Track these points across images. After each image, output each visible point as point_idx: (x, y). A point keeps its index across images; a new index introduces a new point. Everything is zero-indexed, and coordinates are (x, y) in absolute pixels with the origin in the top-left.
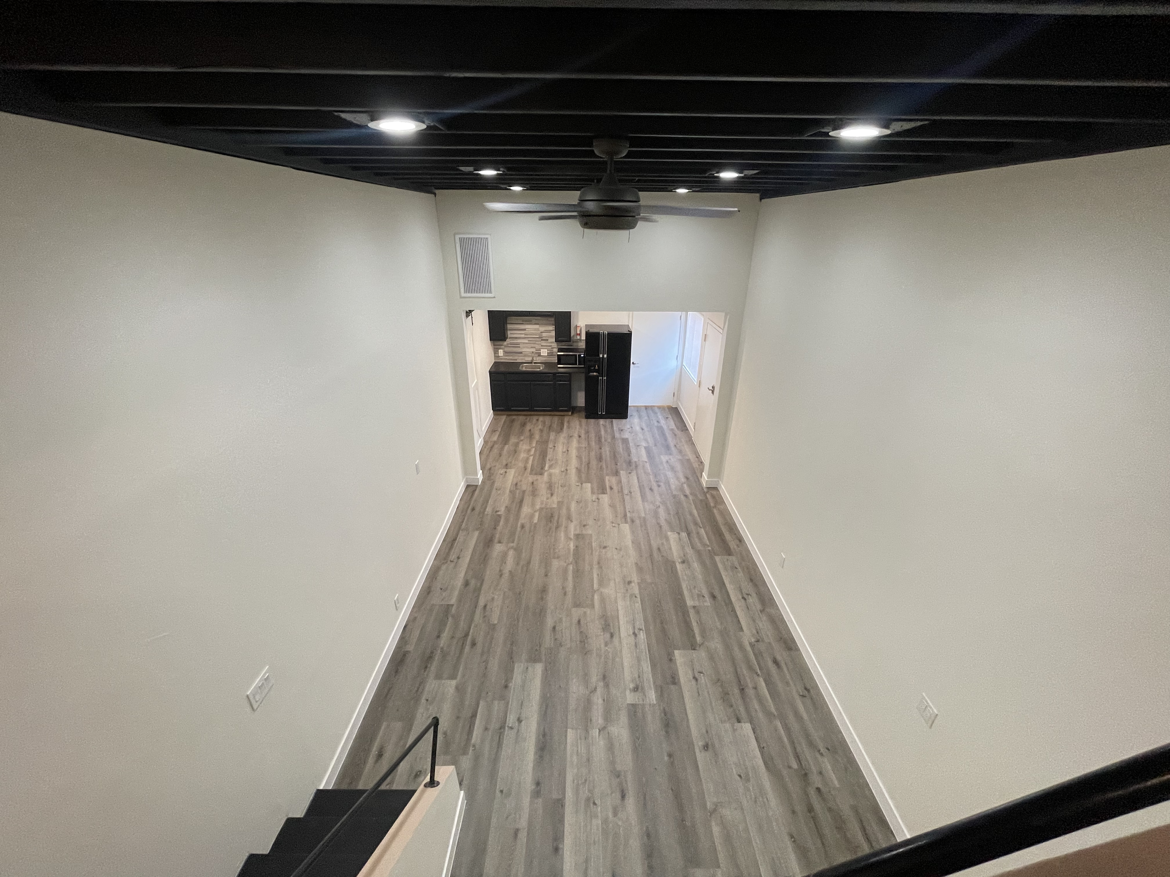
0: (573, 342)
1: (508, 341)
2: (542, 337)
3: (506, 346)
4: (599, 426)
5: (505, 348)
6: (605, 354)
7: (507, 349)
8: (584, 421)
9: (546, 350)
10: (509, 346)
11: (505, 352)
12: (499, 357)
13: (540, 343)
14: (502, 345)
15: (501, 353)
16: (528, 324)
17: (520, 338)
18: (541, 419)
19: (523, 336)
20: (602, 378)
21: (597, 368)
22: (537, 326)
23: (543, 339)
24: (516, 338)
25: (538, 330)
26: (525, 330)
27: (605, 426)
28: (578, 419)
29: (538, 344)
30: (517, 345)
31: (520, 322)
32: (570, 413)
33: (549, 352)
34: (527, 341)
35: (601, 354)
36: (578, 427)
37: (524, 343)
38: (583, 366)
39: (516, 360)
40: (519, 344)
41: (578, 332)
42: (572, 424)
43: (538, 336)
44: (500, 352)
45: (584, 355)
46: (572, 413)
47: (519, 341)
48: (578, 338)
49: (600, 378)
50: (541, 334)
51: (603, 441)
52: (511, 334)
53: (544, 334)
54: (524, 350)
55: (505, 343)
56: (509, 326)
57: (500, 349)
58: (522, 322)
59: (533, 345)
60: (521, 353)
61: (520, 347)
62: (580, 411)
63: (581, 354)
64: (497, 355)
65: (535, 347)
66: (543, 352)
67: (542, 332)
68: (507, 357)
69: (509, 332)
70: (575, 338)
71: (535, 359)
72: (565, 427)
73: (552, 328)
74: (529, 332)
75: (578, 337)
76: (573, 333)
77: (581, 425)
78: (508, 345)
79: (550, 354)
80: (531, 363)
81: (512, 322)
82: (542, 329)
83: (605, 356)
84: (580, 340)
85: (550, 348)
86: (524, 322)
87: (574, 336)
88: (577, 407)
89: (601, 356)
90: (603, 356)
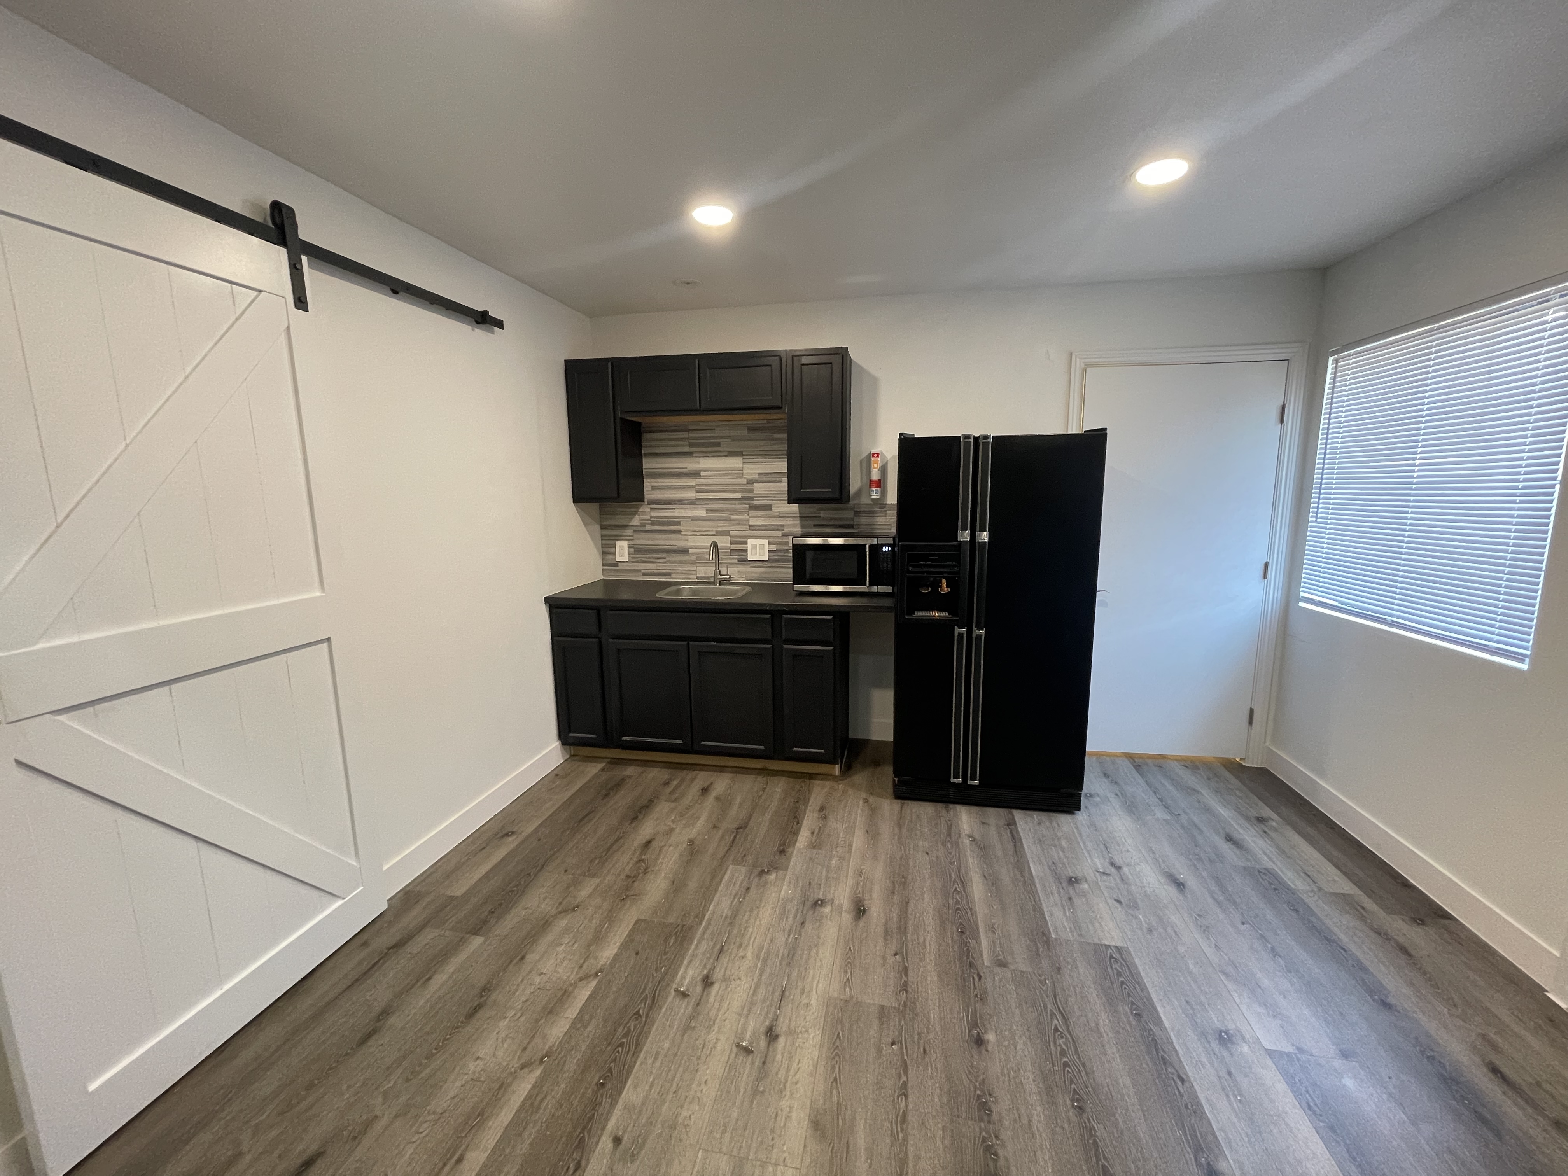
0: (858, 513)
1: (644, 513)
2: (752, 498)
3: (641, 530)
4: (957, 844)
5: (636, 536)
6: (983, 529)
7: (643, 540)
8: (889, 807)
9: (765, 542)
10: (648, 527)
11: (637, 551)
12: (616, 564)
13: (745, 517)
14: (625, 526)
15: (622, 551)
16: (706, 455)
17: (680, 502)
18: (721, 784)
19: (691, 495)
20: (970, 632)
21: (945, 588)
22: (735, 462)
23: (755, 502)
24: (669, 502)
25: (739, 473)
26: (696, 474)
27: (983, 849)
28: (866, 801)
29: (739, 522)
30: (671, 525)
31: (680, 450)
32: (837, 770)
33: (774, 547)
34: (701, 513)
35: (964, 529)
36: (859, 840)
37: (695, 519)
38: (888, 589)
39: (669, 574)
40: (678, 523)
41: (875, 476)
42: (836, 826)
43: (739, 495)
44: (621, 547)
45: (892, 546)
46: (848, 769)
47: (680, 512)
48: (875, 496)
49: (957, 631)
50: (749, 487)
51: (987, 960)
52: (654, 488)
53: (759, 489)
54: (692, 542)
55: (636, 521)
56: (648, 464)
57: (619, 538)
58: (686, 449)
59: (723, 526)
60: (685, 551)
61: (680, 532)
62: (876, 763)
63: (882, 541)
64: (611, 557)
65: (727, 533)
66: (754, 547)
67: (751, 482)
68: (641, 566)
69: (647, 483)
70: (865, 500)
71: (724, 570)
72: (804, 837)
73: (782, 466)
74: (710, 481)
75: (875, 494)
76: (855, 483)
77: (872, 834)
78: (644, 525)
79: (775, 557)
80: (713, 583)
81: (658, 451)
82: (753, 469)
83: (984, 536)
84: (881, 504)
85: (779, 534)
86: (692, 450)
87: (859, 493)
88: (865, 743)
89: (965, 536)
90: (973, 535)
